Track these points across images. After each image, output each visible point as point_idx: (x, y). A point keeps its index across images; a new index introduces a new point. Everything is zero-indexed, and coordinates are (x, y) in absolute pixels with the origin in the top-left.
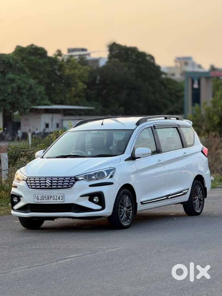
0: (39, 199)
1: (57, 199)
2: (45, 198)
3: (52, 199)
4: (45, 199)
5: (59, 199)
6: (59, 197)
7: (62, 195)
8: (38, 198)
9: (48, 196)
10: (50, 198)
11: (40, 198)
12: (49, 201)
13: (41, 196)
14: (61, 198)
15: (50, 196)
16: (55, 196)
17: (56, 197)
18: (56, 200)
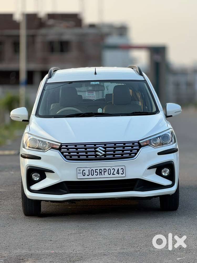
0: (86, 175)
1: (115, 173)
2: (96, 172)
3: (106, 173)
4: (95, 174)
5: (119, 173)
6: (118, 171)
7: (123, 168)
8: (85, 173)
9: (100, 170)
10: (103, 173)
11: (87, 173)
12: (101, 176)
13: (89, 170)
14: (121, 171)
15: (104, 169)
16: (111, 169)
17: (112, 171)
18: (113, 174)
